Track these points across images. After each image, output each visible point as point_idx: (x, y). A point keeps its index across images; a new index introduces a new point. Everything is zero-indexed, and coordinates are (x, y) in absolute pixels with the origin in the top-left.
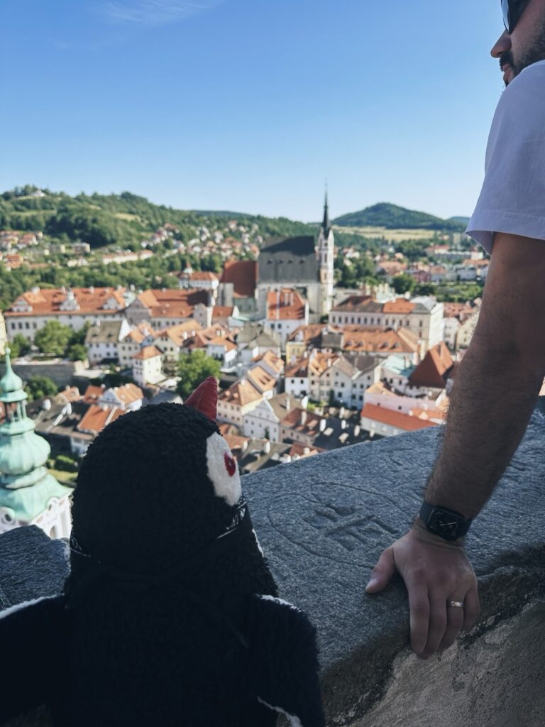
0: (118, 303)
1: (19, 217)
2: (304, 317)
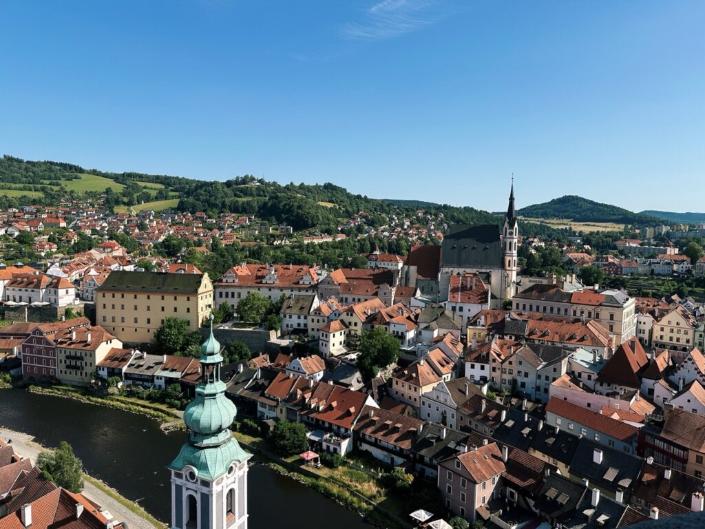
0: (313, 279)
1: (237, 201)
2: (486, 302)
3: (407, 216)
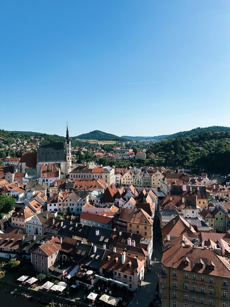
2: (58, 176)
3: (25, 139)
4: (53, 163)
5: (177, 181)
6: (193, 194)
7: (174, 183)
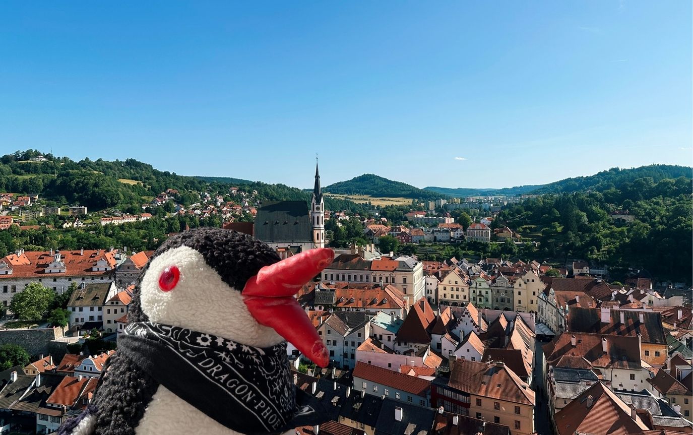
0: (109, 264)
1: (16, 179)
3: (220, 193)
4: (286, 245)
5: (580, 298)
6: (629, 330)
7: (574, 301)
